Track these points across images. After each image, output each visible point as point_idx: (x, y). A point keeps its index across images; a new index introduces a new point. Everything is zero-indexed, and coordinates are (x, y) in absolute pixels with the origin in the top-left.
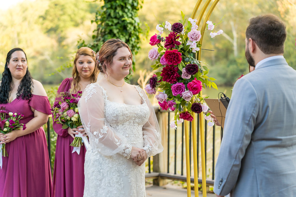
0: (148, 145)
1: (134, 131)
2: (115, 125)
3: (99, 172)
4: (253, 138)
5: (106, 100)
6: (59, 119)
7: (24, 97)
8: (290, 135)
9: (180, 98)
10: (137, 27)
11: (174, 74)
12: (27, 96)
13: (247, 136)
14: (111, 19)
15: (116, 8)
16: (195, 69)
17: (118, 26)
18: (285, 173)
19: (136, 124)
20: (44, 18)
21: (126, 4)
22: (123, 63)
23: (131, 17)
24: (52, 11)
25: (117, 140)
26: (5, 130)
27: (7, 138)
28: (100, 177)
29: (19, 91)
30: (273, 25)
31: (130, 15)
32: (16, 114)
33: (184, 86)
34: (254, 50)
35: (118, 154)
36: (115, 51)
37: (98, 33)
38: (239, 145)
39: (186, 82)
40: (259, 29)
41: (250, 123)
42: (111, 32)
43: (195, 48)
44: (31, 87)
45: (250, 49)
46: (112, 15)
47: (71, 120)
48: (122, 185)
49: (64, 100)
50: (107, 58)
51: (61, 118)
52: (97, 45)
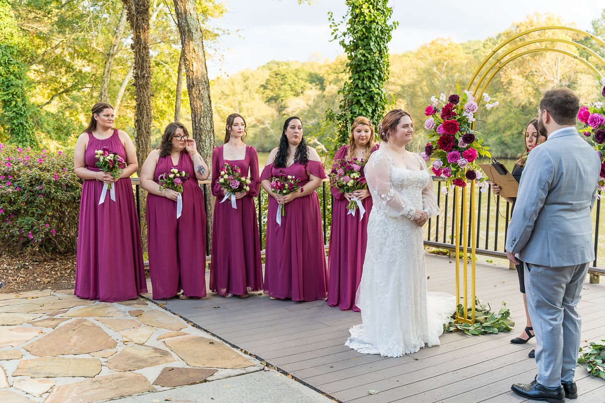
0: (428, 208)
1: (416, 195)
2: (400, 189)
3: (385, 231)
4: (546, 202)
5: (392, 166)
6: (336, 184)
7: (302, 161)
8: (579, 201)
9: (455, 165)
10: (383, 98)
11: (450, 143)
12: (304, 161)
13: (541, 200)
14: (358, 90)
15: (363, 79)
16: (472, 138)
17: (366, 96)
18: (574, 235)
19: (418, 189)
20: (265, 87)
21: (373, 75)
22: (406, 130)
23: (378, 88)
24: (273, 81)
25: (403, 203)
26: (285, 191)
27: (286, 199)
28: (384, 236)
29: (296, 156)
30: (569, 98)
31: (377, 86)
32: (294, 177)
33: (460, 154)
34: (548, 121)
35: (403, 216)
36: (399, 119)
37: (345, 104)
38: (534, 208)
39: (461, 150)
40: (555, 102)
41: (545, 188)
42: (358, 102)
43: (471, 119)
44: (307, 153)
45: (543, 120)
46: (360, 85)
47: (347, 185)
48: (406, 244)
49: (341, 167)
50: (391, 126)
51: (337, 183)
52: (345, 114)
